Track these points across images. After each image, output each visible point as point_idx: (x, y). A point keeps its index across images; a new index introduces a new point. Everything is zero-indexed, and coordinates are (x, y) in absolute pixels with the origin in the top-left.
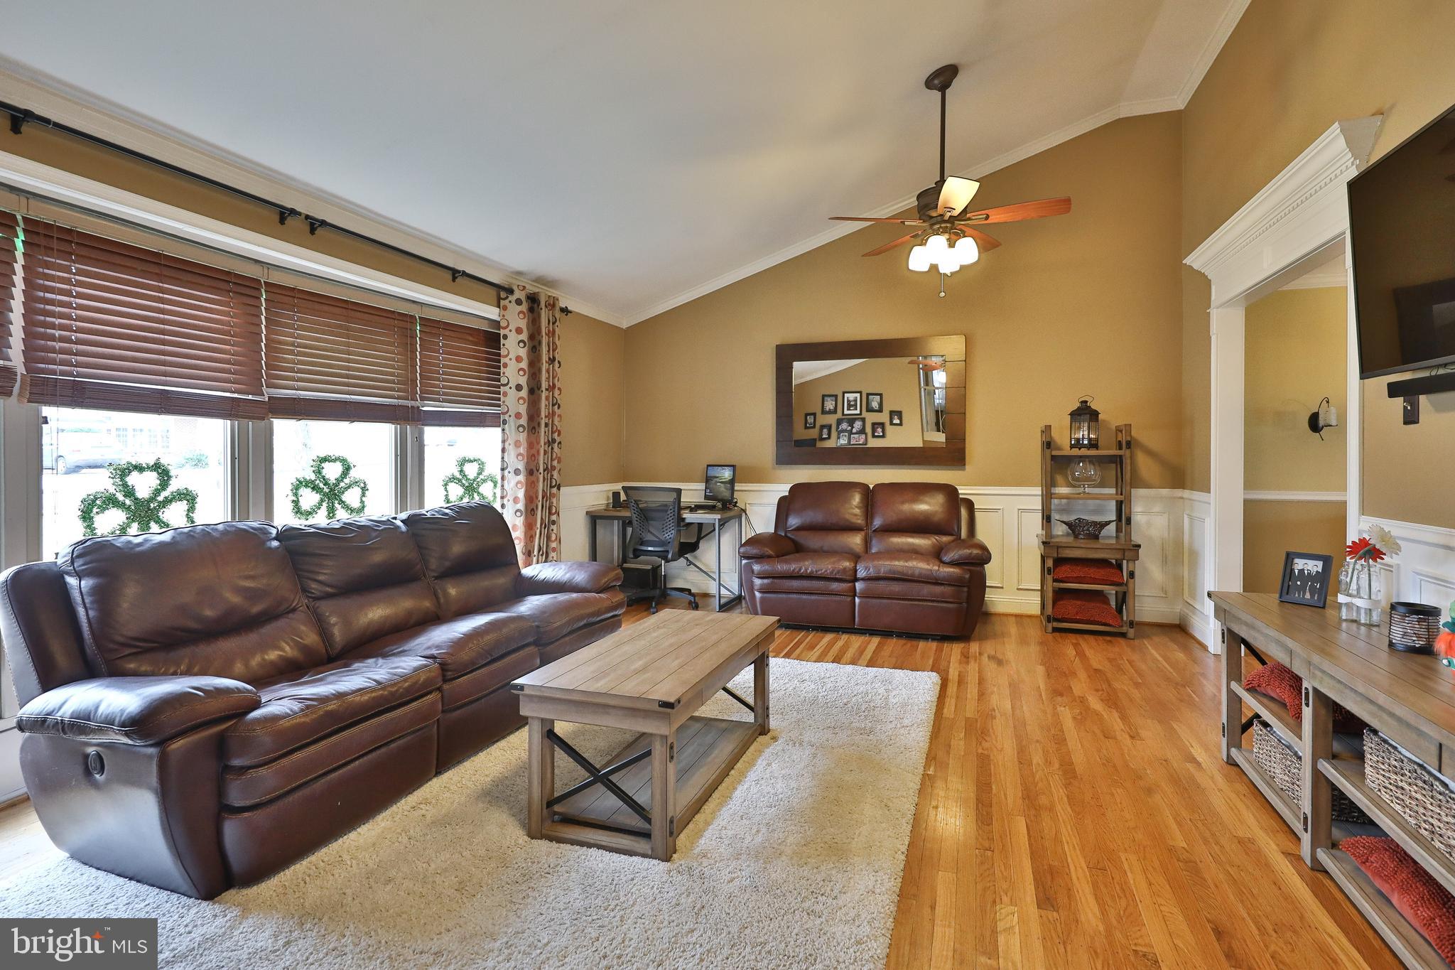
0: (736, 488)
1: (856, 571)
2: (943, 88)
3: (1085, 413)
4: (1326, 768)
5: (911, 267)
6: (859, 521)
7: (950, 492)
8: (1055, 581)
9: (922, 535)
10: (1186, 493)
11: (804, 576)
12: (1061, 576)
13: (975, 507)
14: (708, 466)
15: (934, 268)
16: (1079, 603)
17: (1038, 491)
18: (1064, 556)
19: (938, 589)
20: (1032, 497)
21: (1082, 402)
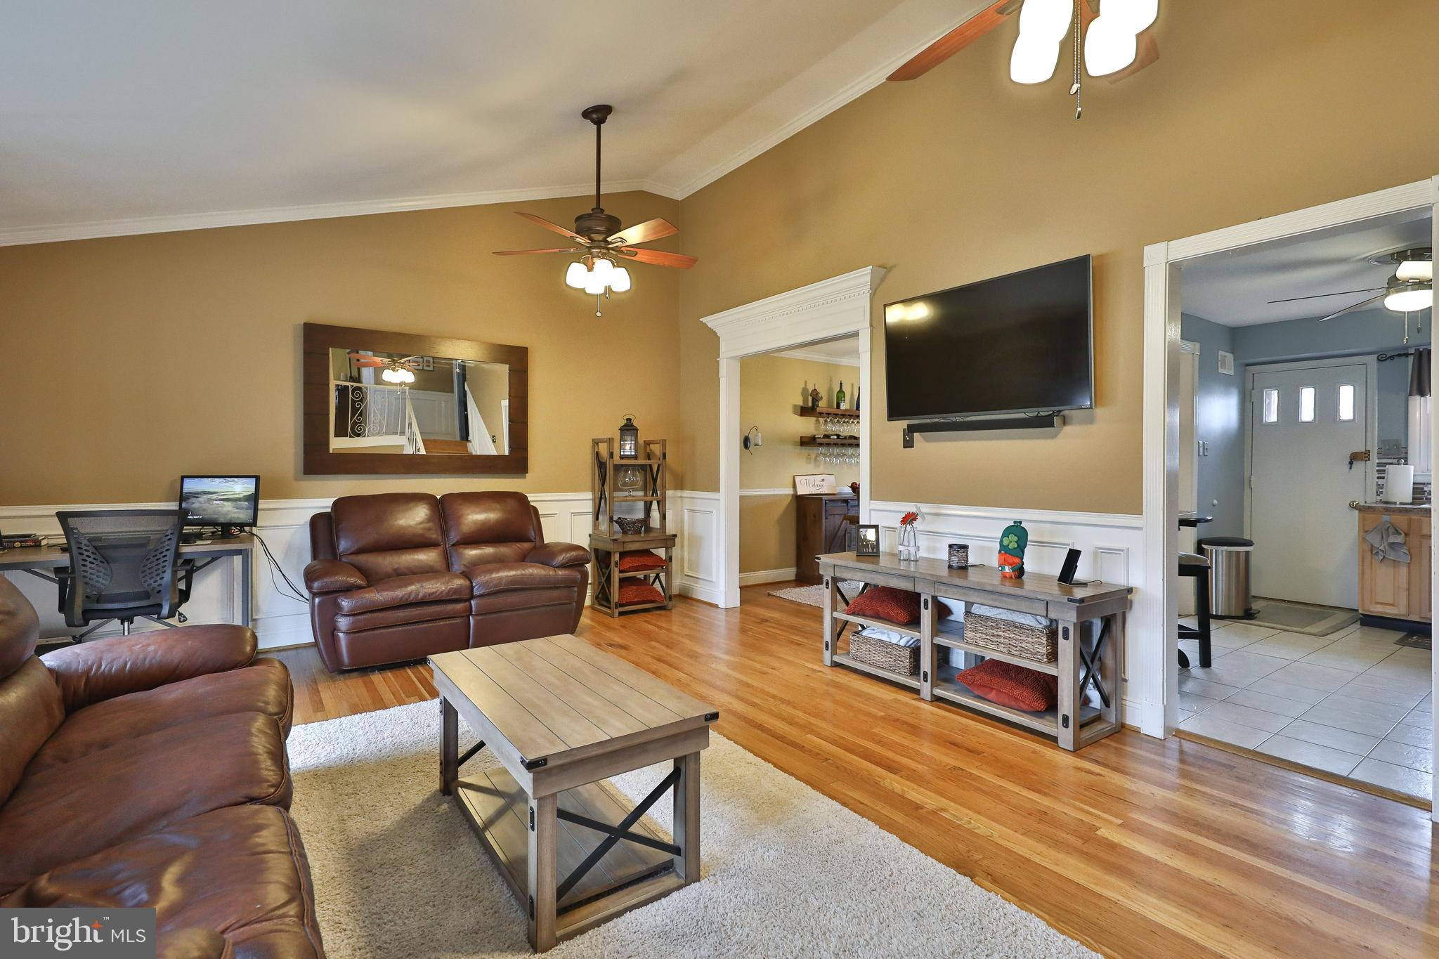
0: (260, 507)
1: (472, 588)
2: (599, 123)
3: (628, 428)
4: (940, 641)
5: (569, 282)
6: (434, 536)
7: (521, 499)
8: (621, 572)
9: (505, 544)
10: (686, 493)
11: (412, 603)
12: (626, 567)
13: (540, 513)
14: (183, 477)
15: (608, 289)
16: (635, 588)
17: (589, 495)
18: (628, 549)
19: (555, 593)
20: (584, 501)
21: (627, 420)
